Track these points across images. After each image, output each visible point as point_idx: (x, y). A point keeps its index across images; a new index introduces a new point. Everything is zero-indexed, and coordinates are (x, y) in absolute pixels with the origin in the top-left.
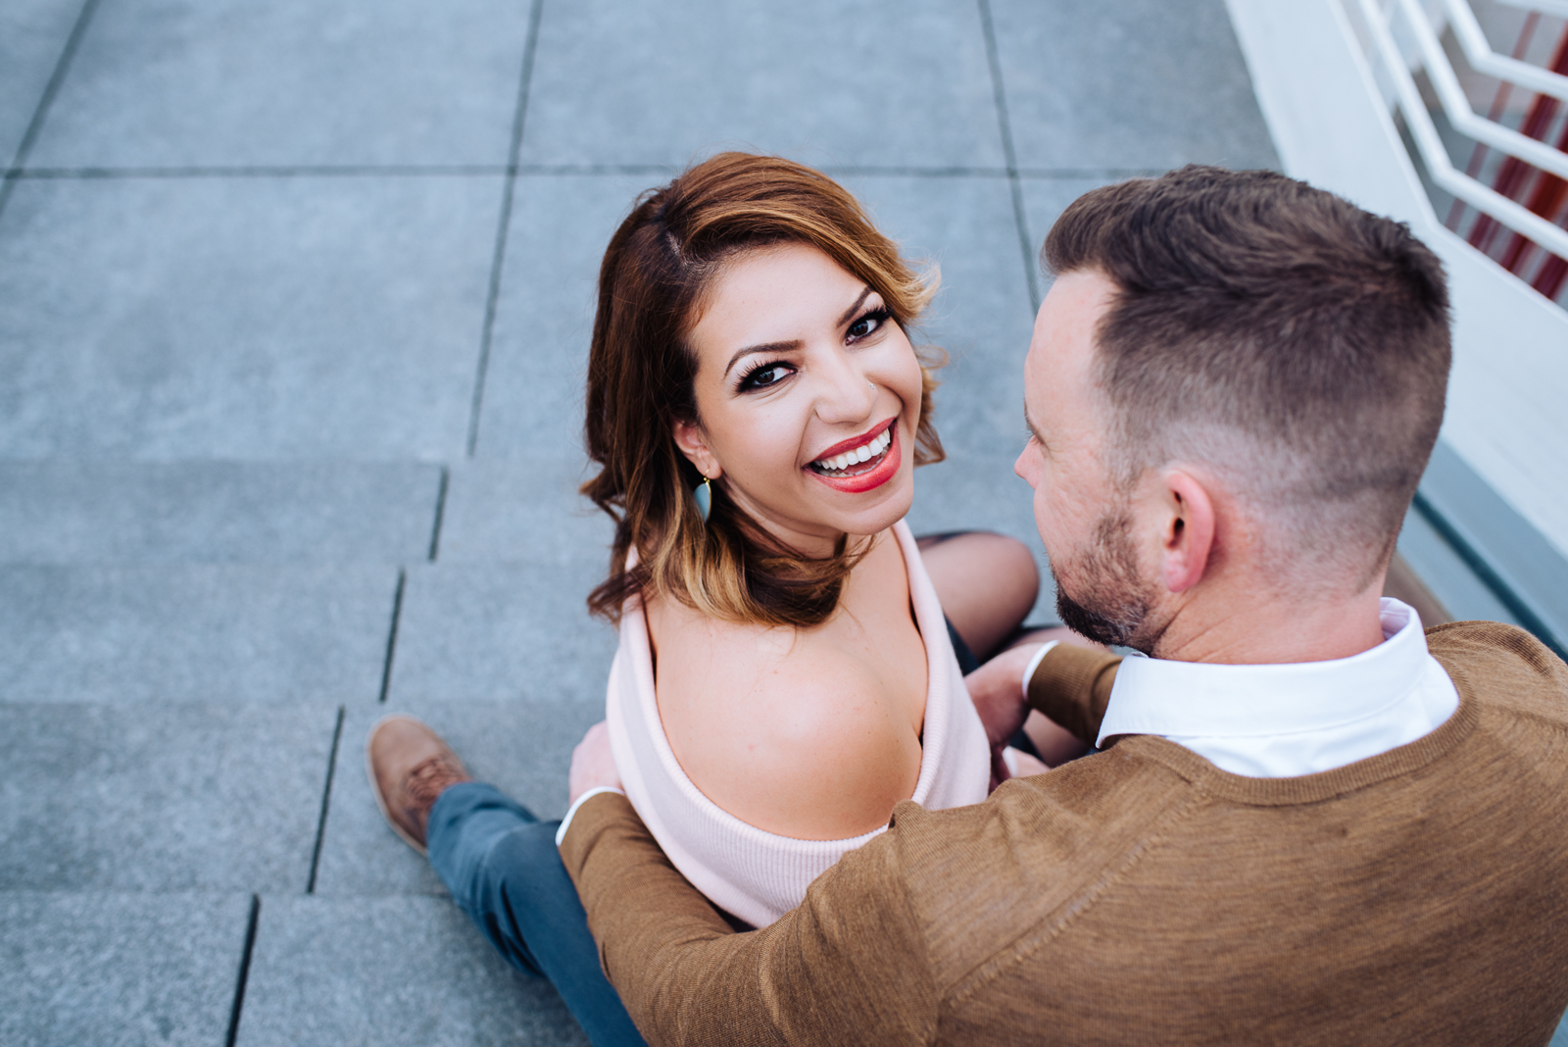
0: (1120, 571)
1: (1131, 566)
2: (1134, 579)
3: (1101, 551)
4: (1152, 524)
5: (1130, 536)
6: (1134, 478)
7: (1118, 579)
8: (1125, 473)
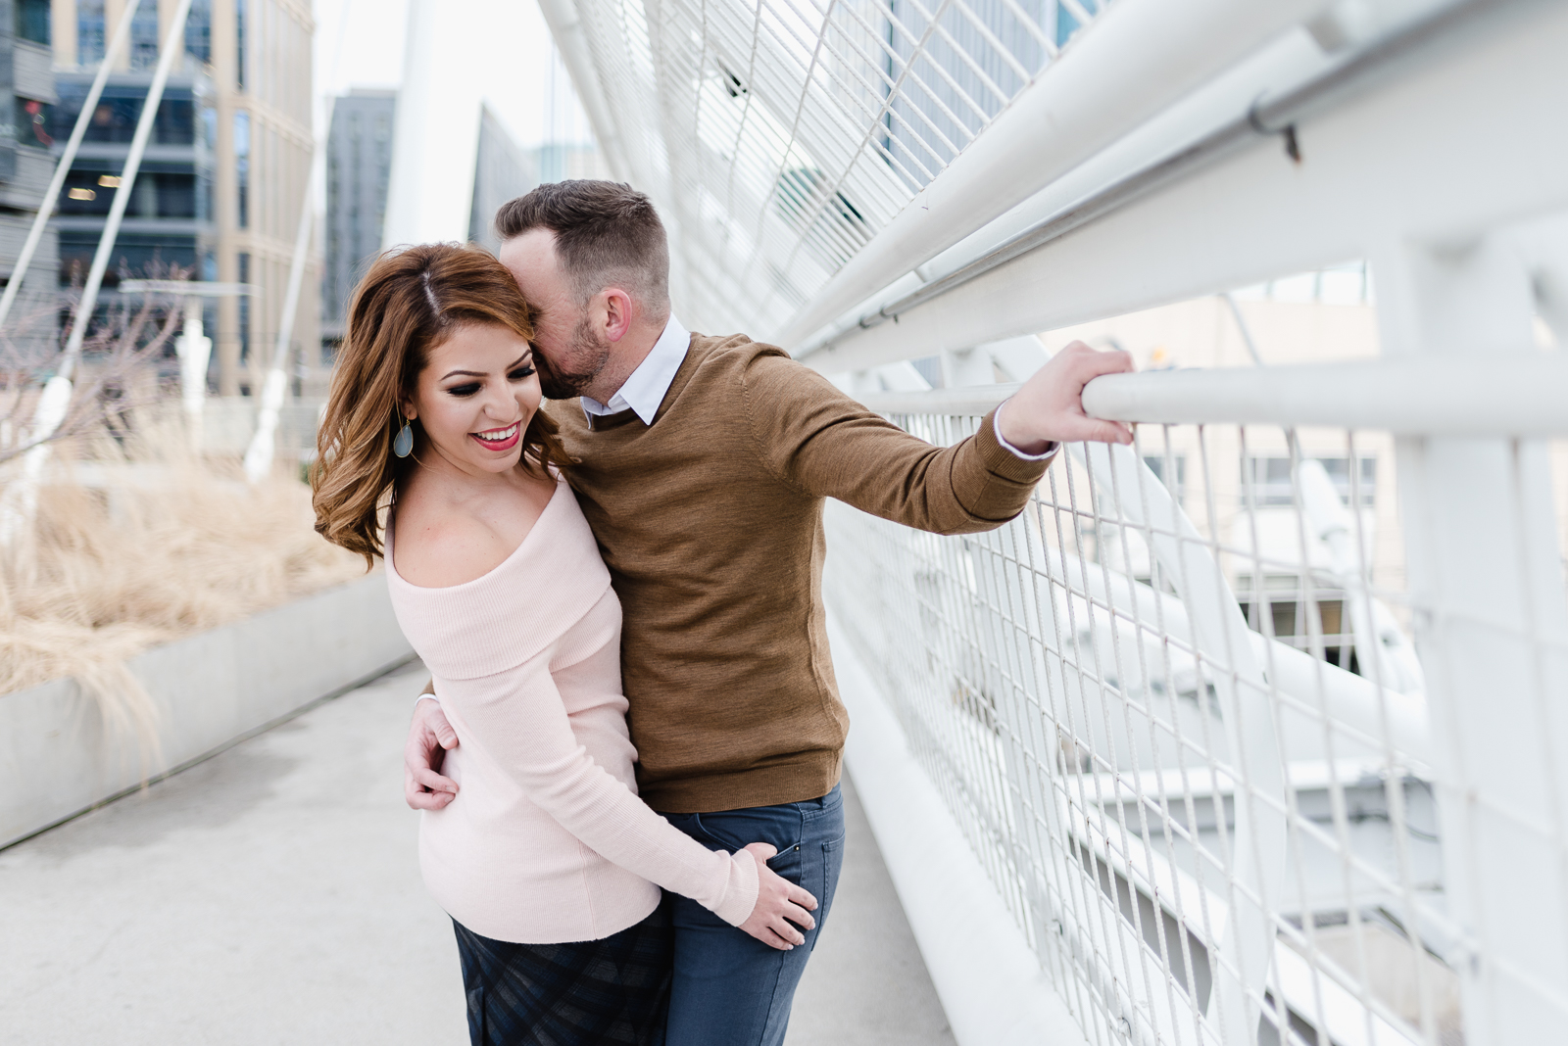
0: (592, 345)
1: (595, 340)
2: (597, 345)
3: (581, 340)
4: (600, 317)
5: (591, 328)
6: (588, 302)
7: (592, 349)
8: (583, 302)
